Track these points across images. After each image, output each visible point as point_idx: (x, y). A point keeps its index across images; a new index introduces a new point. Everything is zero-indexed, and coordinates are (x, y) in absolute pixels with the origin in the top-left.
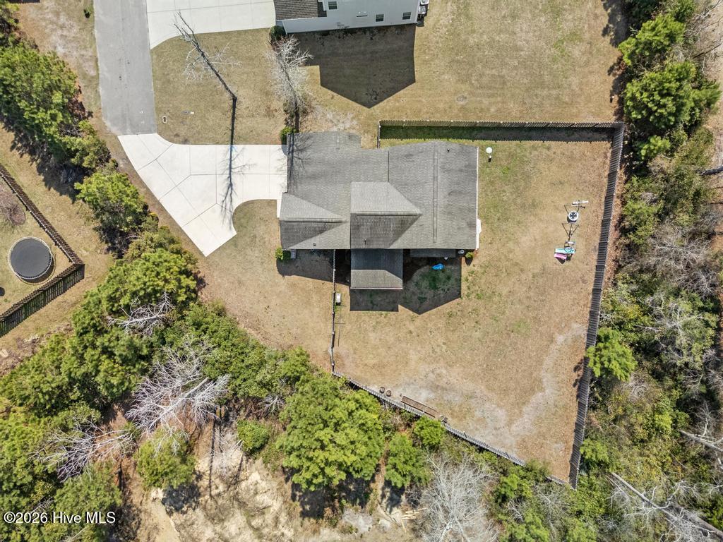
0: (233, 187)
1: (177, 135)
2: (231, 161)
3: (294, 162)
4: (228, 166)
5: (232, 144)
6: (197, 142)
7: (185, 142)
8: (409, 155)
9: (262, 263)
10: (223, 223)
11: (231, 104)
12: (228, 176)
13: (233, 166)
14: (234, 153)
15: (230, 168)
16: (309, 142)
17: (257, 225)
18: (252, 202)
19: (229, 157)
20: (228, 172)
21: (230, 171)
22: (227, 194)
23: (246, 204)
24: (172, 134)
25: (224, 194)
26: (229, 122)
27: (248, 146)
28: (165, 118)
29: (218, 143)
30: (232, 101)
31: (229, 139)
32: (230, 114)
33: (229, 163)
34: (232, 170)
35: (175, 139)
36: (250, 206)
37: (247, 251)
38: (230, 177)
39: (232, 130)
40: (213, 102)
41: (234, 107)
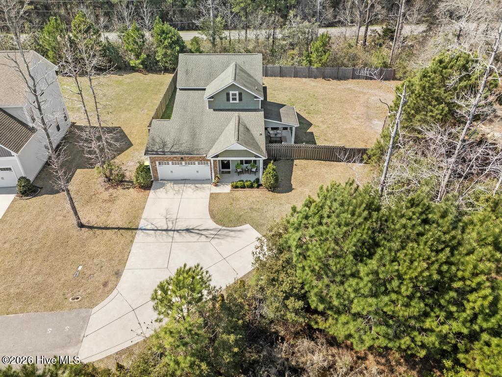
0: (191, 228)
1: (105, 284)
2: (158, 230)
3: (176, 151)
4: (164, 232)
5: (137, 229)
6: (123, 262)
7: (118, 274)
8: (187, 72)
9: (281, 204)
10: (235, 237)
11: (87, 229)
12: (176, 232)
13: (165, 228)
14: (149, 227)
15: (166, 230)
16: (158, 140)
17: (238, 206)
18: (211, 211)
19: (153, 232)
20: (171, 233)
21: (171, 230)
22: (198, 234)
23: (213, 217)
24: (100, 291)
25: (198, 236)
26: (108, 232)
27: (144, 216)
28: (73, 299)
29: (132, 242)
30: (83, 229)
31: (130, 232)
32: (98, 232)
33: (161, 232)
34: (169, 229)
35: (110, 285)
36: (215, 212)
37: (268, 216)
38: (177, 231)
39: (119, 229)
40: (76, 246)
41: (91, 228)
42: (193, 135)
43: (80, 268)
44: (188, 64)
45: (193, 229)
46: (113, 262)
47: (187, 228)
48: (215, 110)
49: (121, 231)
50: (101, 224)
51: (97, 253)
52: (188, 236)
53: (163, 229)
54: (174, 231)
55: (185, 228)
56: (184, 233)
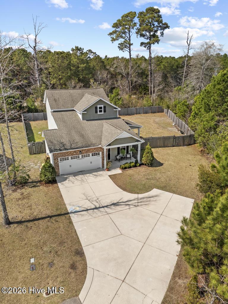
0: (115, 202)
2: (88, 210)
4: (95, 210)
5: (68, 213)
7: (80, 253)
11: (16, 225)
12: (105, 208)
13: (93, 207)
14: (78, 209)
15: (96, 208)
17: (137, 179)
18: (120, 187)
19: (85, 212)
20: (102, 210)
21: (100, 208)
22: (126, 205)
23: (124, 190)
24: (73, 275)
26: (41, 222)
27: (67, 202)
30: (12, 225)
31: (63, 218)
32: (29, 224)
33: (92, 210)
37: (163, 181)
39: (50, 217)
40: (14, 242)
41: (20, 222)
42: (82, 136)
43: (32, 260)
44: (54, 96)
45: (118, 203)
46: (66, 244)
47: (112, 202)
48: (87, 120)
49: (54, 218)
50: (29, 217)
51: (42, 241)
52: (118, 208)
53: (92, 208)
54: (103, 207)
55: (111, 204)
56: (112, 207)
